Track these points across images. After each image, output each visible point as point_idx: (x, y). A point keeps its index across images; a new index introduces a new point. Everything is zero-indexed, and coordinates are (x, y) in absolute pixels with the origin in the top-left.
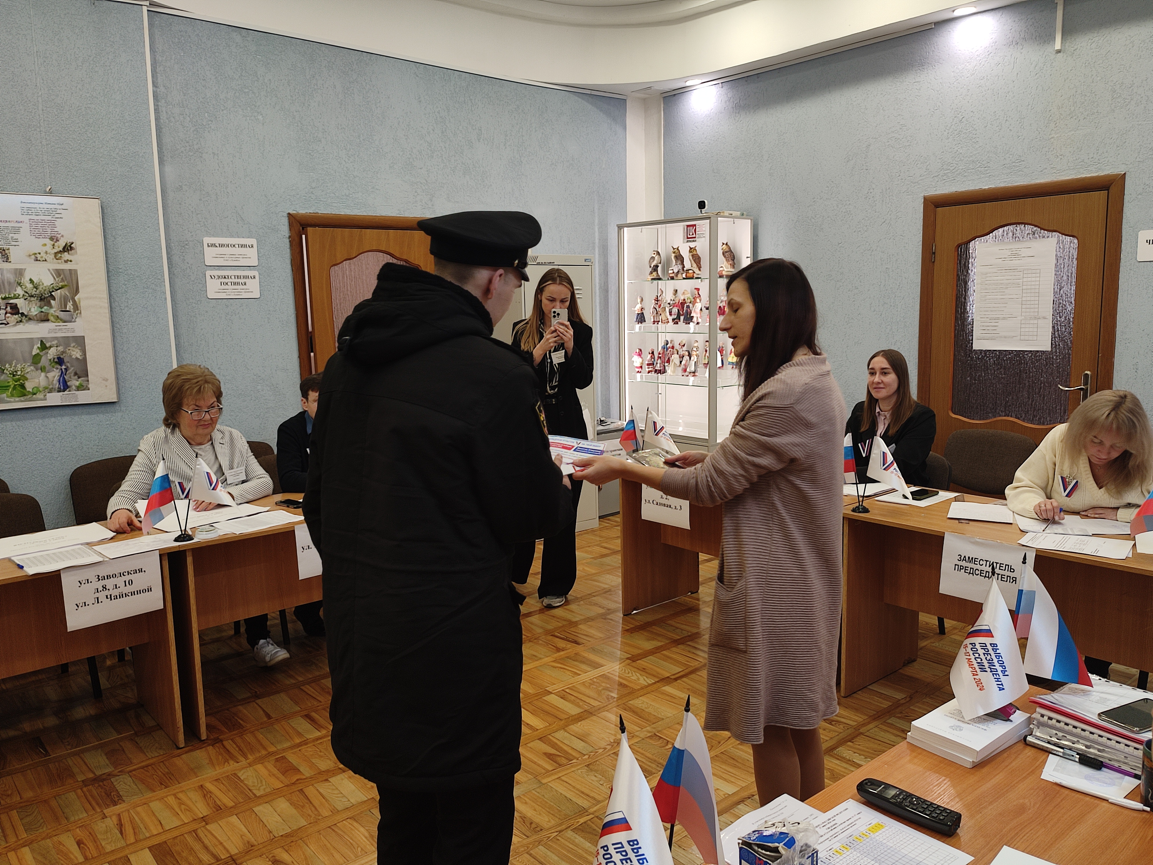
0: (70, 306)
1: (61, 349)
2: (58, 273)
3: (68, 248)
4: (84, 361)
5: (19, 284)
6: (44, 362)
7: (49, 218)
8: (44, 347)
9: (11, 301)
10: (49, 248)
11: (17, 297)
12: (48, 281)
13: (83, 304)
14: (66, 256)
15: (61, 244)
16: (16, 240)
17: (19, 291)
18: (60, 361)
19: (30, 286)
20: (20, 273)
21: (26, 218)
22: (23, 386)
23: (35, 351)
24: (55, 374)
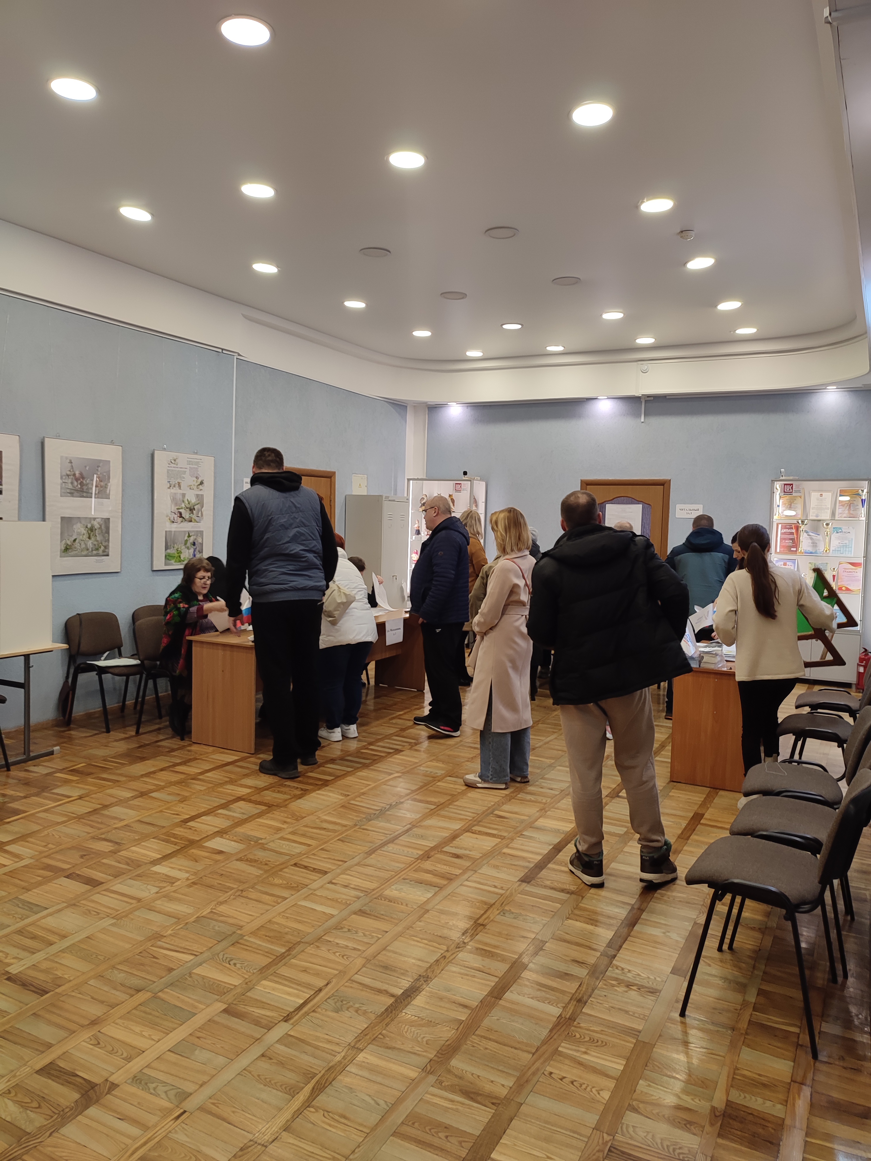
0: (200, 515)
1: (195, 537)
2: (197, 496)
3: (202, 483)
4: (202, 544)
5: (183, 501)
6: (188, 544)
7: (196, 466)
8: (189, 536)
9: (180, 510)
10: (195, 483)
11: (182, 508)
12: (193, 500)
13: (204, 513)
14: (201, 487)
15: (199, 481)
16: (184, 478)
17: (183, 505)
18: (194, 544)
19: (187, 502)
20: (184, 495)
21: (188, 466)
22: (180, 557)
23: (186, 538)
24: (192, 551)
